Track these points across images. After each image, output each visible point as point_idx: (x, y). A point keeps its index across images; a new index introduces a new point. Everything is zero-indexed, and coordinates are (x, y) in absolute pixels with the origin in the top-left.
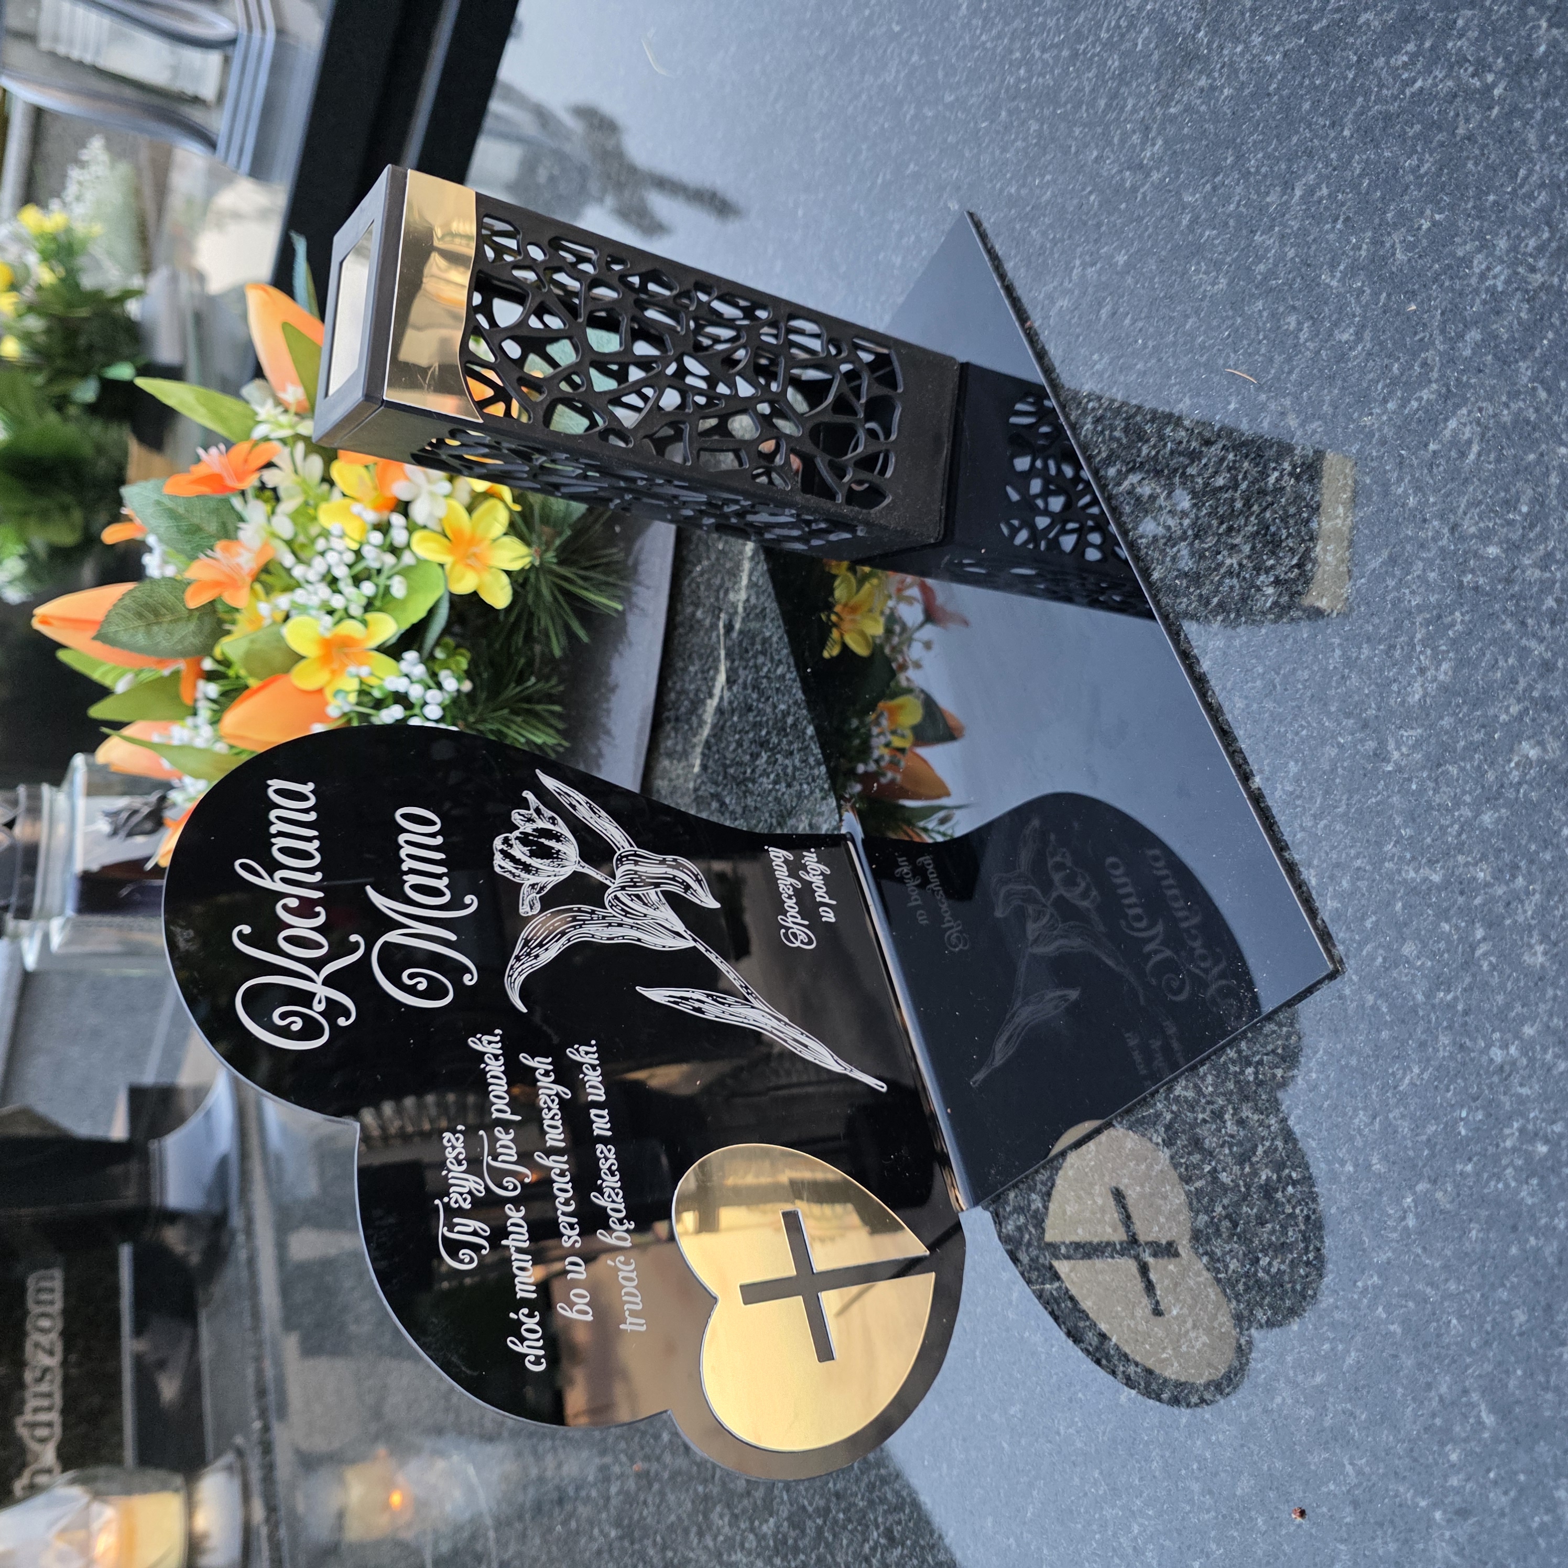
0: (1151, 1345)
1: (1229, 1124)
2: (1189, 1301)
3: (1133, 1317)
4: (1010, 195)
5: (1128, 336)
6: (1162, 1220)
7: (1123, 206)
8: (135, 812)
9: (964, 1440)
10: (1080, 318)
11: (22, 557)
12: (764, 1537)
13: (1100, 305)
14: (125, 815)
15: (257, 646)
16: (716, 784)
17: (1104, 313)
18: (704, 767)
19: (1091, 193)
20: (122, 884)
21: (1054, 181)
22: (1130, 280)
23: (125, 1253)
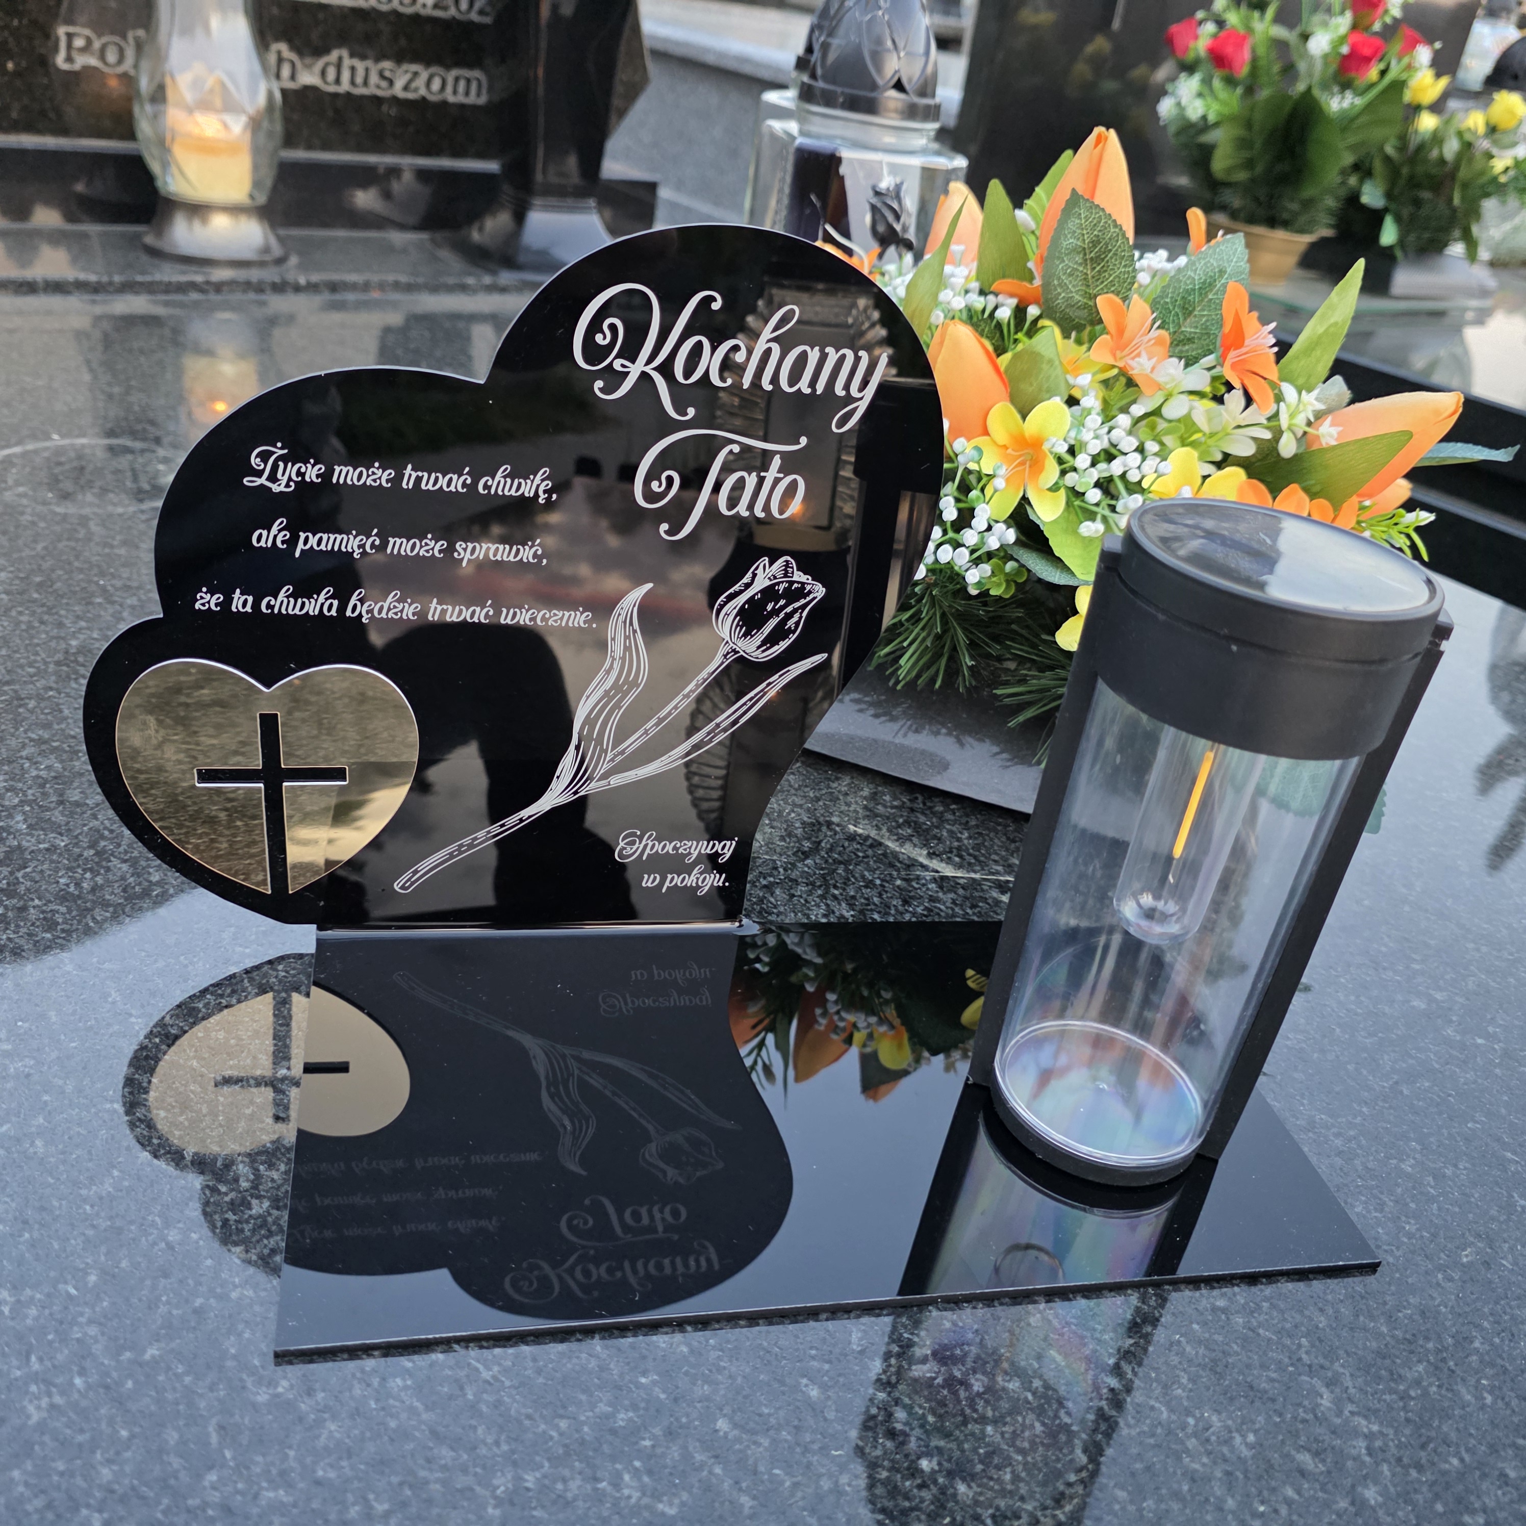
0: (50, 1343)
1: (271, 1494)
2: (84, 1403)
3: (90, 1322)
4: (1469, 1340)
5: (1273, 1490)
6: (188, 1379)
7: (1439, 1507)
8: (898, 217)
9: (28, 1076)
10: (1304, 1421)
11: (1204, 118)
12: (10, 816)
13: (1317, 1454)
14: (895, 205)
15: (1045, 367)
16: (831, 850)
17: (1305, 1459)
18: (852, 838)
19: (1462, 1460)
20: (823, 198)
21: (1483, 1407)
22: (1343, 1504)
23: (492, 166)
